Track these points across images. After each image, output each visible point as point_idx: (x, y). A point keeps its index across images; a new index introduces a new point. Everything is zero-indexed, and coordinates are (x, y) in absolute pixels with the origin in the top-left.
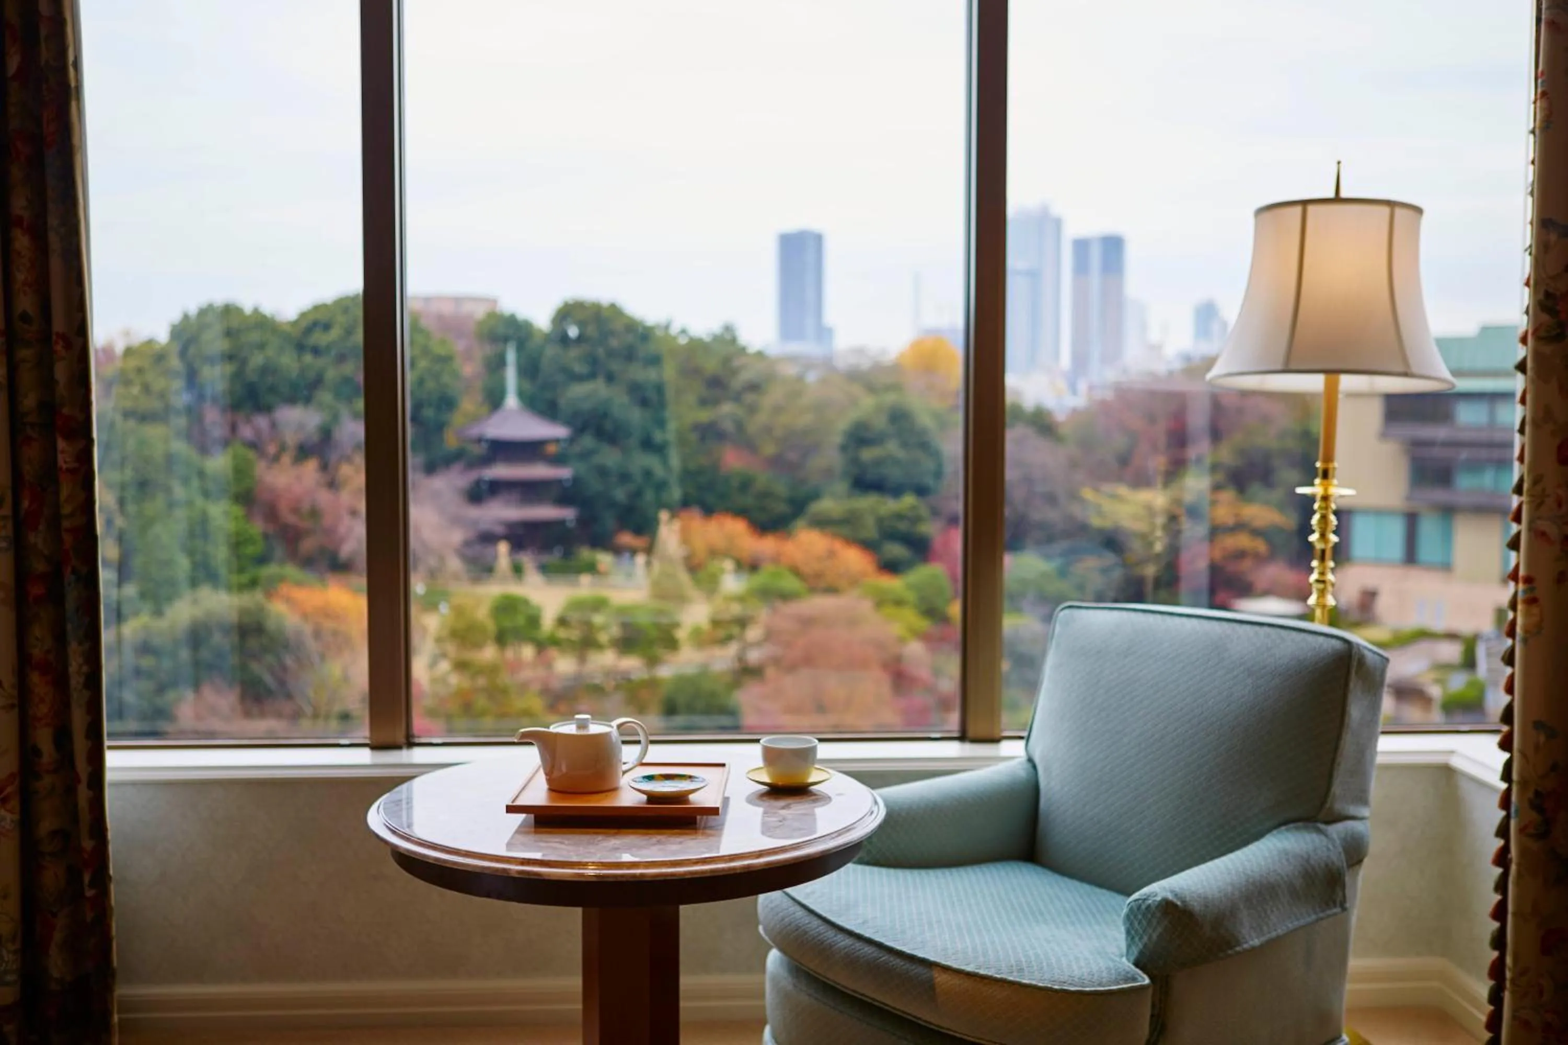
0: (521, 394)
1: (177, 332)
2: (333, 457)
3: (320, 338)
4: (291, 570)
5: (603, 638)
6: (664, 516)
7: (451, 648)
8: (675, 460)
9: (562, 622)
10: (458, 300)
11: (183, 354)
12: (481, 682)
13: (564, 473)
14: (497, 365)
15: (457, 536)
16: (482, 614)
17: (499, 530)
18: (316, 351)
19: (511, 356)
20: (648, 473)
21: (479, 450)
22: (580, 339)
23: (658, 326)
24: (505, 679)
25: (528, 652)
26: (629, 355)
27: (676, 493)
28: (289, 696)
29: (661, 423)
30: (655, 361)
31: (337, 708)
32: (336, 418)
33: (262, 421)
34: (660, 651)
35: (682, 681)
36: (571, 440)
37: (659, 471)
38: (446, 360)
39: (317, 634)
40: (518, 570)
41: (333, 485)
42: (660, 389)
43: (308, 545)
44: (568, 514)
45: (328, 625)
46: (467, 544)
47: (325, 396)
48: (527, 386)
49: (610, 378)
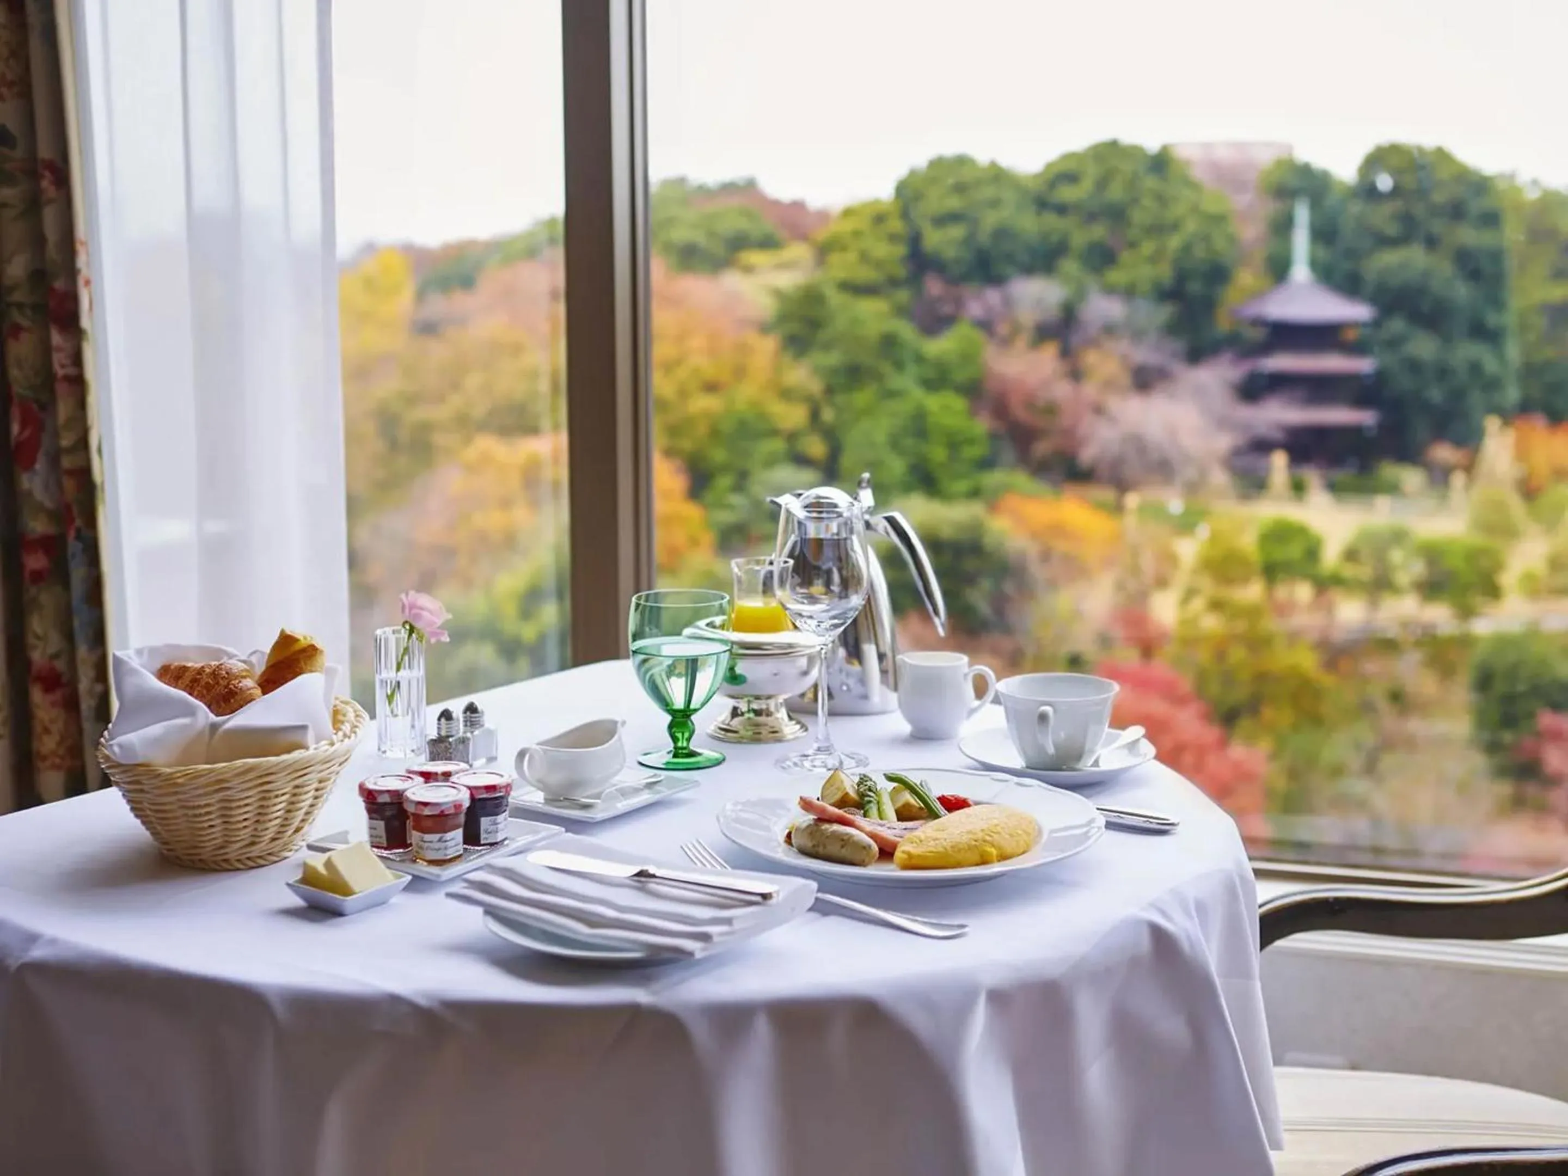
0: (1314, 264)
1: (902, 188)
2: (1075, 340)
3: (1068, 194)
4: (1021, 479)
5: (1403, 578)
6: (1492, 424)
7: (1207, 585)
8: (1513, 351)
9: (1351, 555)
10: (1239, 146)
11: (905, 214)
12: (1241, 626)
13: (1364, 365)
14: (1283, 226)
15: (1224, 442)
16: (1248, 543)
17: (1278, 435)
18: (1062, 209)
19: (1302, 215)
20: (1475, 368)
21: (1257, 334)
22: (1396, 192)
23: (1502, 176)
24: (1270, 624)
25: (1303, 592)
26: (1457, 212)
27: (1512, 394)
28: (1007, 630)
29: (1498, 303)
30: (1491, 219)
31: (1065, 650)
32: (1081, 294)
33: (993, 296)
34: (1477, 600)
35: (1503, 642)
36: (1376, 324)
37: (1490, 365)
38: (1219, 219)
39: (1046, 556)
40: (1298, 488)
41: (1076, 374)
42: (1496, 256)
43: (1042, 448)
44: (1365, 418)
45: (1061, 546)
46: (1237, 452)
47: (1070, 266)
48: (1322, 253)
49: (1431, 243)
